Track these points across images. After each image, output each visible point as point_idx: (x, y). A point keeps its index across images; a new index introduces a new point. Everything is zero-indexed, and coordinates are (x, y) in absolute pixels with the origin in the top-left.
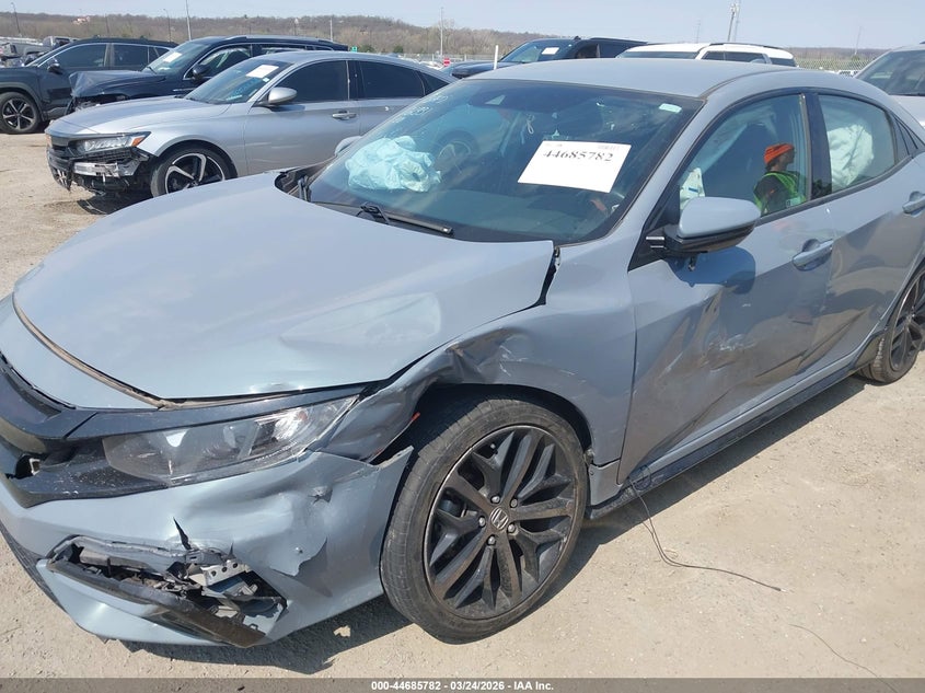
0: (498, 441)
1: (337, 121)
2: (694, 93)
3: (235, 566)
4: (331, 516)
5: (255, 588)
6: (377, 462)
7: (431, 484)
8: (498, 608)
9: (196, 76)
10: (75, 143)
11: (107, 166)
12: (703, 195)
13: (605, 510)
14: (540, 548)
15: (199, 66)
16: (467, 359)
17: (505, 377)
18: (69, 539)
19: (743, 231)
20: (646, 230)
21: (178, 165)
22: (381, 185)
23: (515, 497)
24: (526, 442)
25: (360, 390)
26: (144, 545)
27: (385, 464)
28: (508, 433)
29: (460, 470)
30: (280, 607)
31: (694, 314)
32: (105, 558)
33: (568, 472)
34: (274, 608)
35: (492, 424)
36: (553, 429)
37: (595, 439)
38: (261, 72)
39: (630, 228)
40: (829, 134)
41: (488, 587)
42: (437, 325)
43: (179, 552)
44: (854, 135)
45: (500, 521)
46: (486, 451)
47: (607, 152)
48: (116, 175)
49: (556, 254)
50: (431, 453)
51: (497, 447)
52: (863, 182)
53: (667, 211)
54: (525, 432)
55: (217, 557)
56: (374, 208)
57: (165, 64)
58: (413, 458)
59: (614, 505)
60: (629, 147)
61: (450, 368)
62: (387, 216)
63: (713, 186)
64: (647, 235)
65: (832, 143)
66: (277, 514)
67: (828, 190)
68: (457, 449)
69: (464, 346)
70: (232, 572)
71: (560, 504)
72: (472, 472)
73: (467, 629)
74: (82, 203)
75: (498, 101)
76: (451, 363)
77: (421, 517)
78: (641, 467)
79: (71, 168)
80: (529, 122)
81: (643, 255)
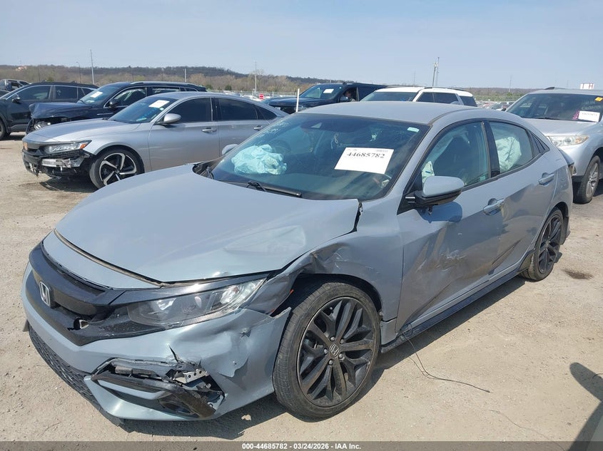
0: (334, 305)
1: (206, 134)
2: (425, 122)
3: (200, 372)
4: (250, 344)
5: (210, 385)
6: (273, 315)
7: (300, 328)
8: (335, 401)
9: (112, 105)
10: (43, 147)
11: (64, 161)
12: (433, 175)
13: (389, 348)
14: (356, 367)
15: (113, 100)
16: (319, 260)
17: (337, 270)
18: (107, 361)
19: (455, 193)
20: (405, 193)
21: (107, 160)
22: (255, 171)
23: (342, 338)
24: (348, 307)
25: (267, 275)
26: (153, 361)
27: (277, 317)
28: (339, 301)
29: (315, 321)
30: (221, 397)
31: (432, 238)
32: (130, 369)
33: (370, 324)
34: (218, 398)
35: (331, 296)
36: (361, 299)
37: (384, 306)
38: (158, 104)
39: (397, 192)
40: (497, 142)
41: (329, 388)
42: (304, 241)
43: (173, 363)
44: (510, 142)
45: (335, 351)
46: (328, 311)
47: (381, 153)
48: (69, 166)
49: (361, 206)
50: (300, 311)
51: (333, 308)
52: (517, 167)
53: (415, 184)
54: (348, 301)
55: (193, 366)
56: (256, 183)
57: (92, 99)
58: (291, 314)
59: (394, 345)
60: (393, 150)
61: (311, 264)
62: (264, 187)
63: (439, 171)
64: (406, 196)
65: (498, 147)
66: (223, 342)
67: (498, 173)
68: (313, 309)
69: (319, 252)
70: (199, 376)
71: (366, 343)
72: (321, 322)
73: (319, 412)
74: (43, 184)
75: (318, 126)
76: (311, 261)
77: (295, 346)
78: (407, 324)
79: (40, 162)
80: (335, 137)
81: (404, 206)
